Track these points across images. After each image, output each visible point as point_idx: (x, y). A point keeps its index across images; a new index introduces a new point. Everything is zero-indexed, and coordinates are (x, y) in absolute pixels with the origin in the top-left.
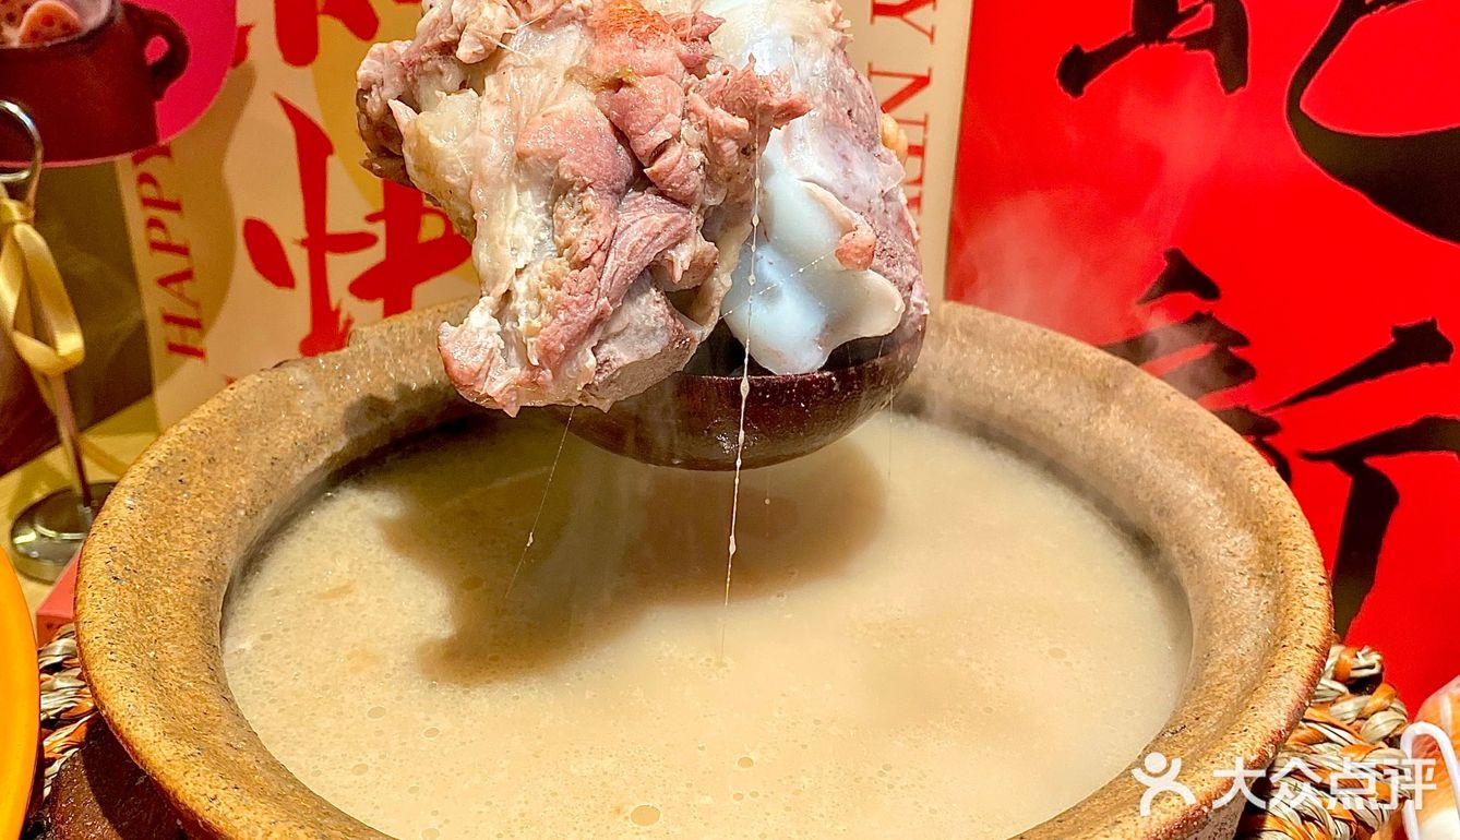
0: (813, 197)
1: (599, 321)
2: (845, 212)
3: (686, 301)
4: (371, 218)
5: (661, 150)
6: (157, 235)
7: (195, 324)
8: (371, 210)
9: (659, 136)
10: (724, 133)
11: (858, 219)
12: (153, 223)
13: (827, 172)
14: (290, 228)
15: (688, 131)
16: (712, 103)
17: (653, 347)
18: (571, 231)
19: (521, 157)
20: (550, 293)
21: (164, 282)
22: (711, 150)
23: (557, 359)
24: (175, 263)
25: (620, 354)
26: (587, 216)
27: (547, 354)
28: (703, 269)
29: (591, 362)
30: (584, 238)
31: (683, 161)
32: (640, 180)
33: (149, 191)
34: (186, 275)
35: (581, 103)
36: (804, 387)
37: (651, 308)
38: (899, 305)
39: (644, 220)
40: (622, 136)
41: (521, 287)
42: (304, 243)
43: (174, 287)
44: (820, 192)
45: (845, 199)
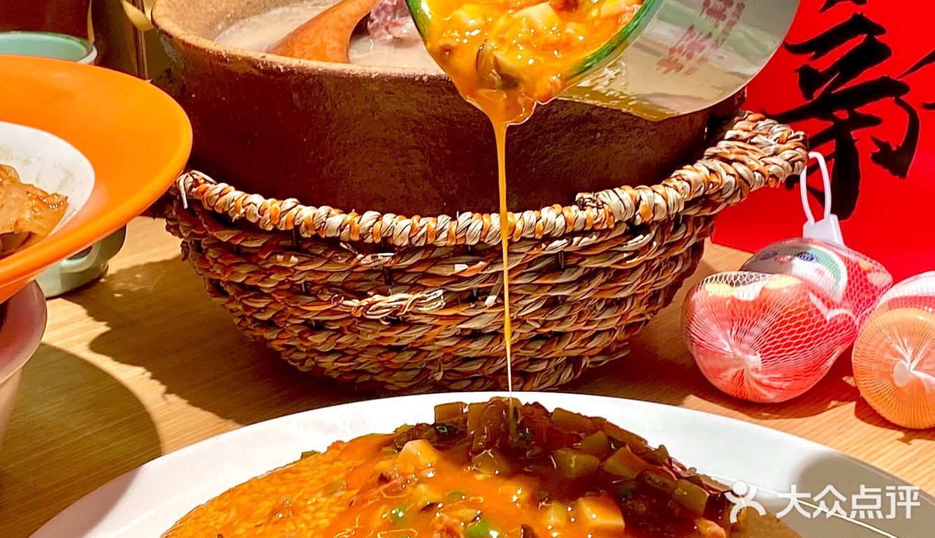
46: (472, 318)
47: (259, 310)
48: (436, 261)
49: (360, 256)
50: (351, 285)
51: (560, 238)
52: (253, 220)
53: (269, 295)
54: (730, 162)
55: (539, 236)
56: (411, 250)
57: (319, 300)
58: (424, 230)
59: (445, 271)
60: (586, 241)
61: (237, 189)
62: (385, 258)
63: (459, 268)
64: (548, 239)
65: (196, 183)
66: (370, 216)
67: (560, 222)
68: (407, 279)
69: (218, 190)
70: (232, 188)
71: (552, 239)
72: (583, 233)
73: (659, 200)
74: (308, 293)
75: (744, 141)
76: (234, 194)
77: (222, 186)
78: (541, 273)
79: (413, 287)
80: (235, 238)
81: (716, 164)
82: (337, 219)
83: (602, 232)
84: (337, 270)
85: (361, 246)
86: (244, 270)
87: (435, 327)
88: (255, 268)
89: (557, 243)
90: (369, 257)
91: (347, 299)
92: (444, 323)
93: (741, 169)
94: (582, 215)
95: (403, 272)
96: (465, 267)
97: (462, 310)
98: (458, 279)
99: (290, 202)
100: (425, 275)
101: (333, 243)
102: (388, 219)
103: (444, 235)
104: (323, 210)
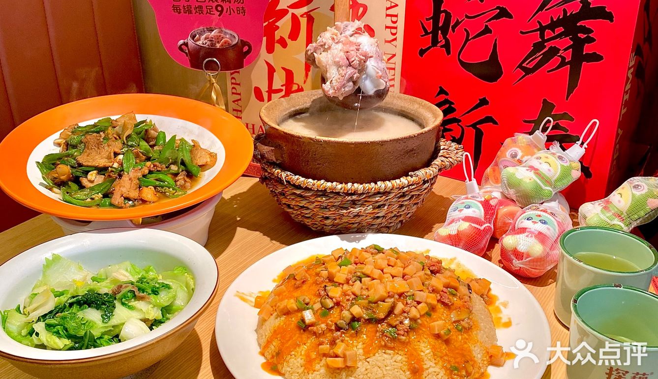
0: (373, 68)
1: (344, 85)
2: (378, 70)
3: (355, 83)
4: (282, 86)
5: (353, 61)
6: (234, 91)
7: (241, 111)
8: (282, 84)
9: (353, 59)
10: (362, 59)
11: (379, 72)
12: (233, 88)
13: (375, 65)
14: (264, 88)
15: (357, 59)
16: (360, 55)
17: (351, 88)
18: (341, 72)
19: (334, 62)
20: (338, 80)
21: (234, 102)
22: (360, 61)
23: (339, 89)
24: (237, 97)
25: (347, 89)
26: (343, 70)
27: (338, 88)
28: (358, 78)
29: (343, 90)
30: (343, 73)
31: (356, 62)
32: (350, 65)
33: (233, 81)
34: (240, 100)
35: (342, 54)
36: (370, 96)
37: (351, 83)
38: (385, 85)
39: (350, 71)
40: (348, 59)
41: (334, 79)
42: (267, 92)
43: (236, 103)
44: (374, 67)
45: (377, 69)
46: (378, 213)
47: (307, 214)
48: (369, 197)
49: (347, 197)
50: (341, 206)
51: (406, 187)
52: (310, 187)
53: (311, 209)
54: (447, 158)
55: (401, 187)
56: (363, 194)
57: (330, 210)
58: (367, 188)
59: (374, 200)
60: (413, 187)
61: (302, 177)
62: (354, 197)
63: (377, 199)
64: (403, 188)
65: (287, 176)
66: (350, 185)
67: (406, 182)
68: (360, 203)
69: (296, 178)
70: (300, 177)
71: (404, 188)
72: (412, 185)
73: (431, 172)
74: (326, 208)
75: (447, 150)
76: (302, 179)
77: (297, 176)
78: (399, 197)
79: (362, 205)
80: (303, 192)
81: (443, 159)
82: (339, 186)
83: (417, 184)
84: (338, 201)
85: (348, 194)
86: (304, 202)
87: (366, 216)
88: (307, 201)
89: (405, 189)
90: (350, 197)
91: (341, 210)
92: (369, 215)
93: (451, 160)
94: (412, 179)
95: (359, 201)
96: (379, 198)
97: (376, 211)
98: (377, 202)
99: (322, 181)
100: (366, 201)
101: (338, 193)
102: (356, 185)
103: (373, 189)
104: (334, 183)
